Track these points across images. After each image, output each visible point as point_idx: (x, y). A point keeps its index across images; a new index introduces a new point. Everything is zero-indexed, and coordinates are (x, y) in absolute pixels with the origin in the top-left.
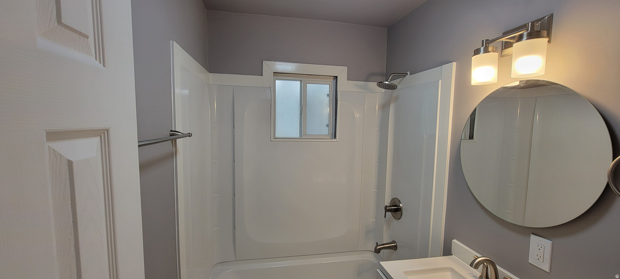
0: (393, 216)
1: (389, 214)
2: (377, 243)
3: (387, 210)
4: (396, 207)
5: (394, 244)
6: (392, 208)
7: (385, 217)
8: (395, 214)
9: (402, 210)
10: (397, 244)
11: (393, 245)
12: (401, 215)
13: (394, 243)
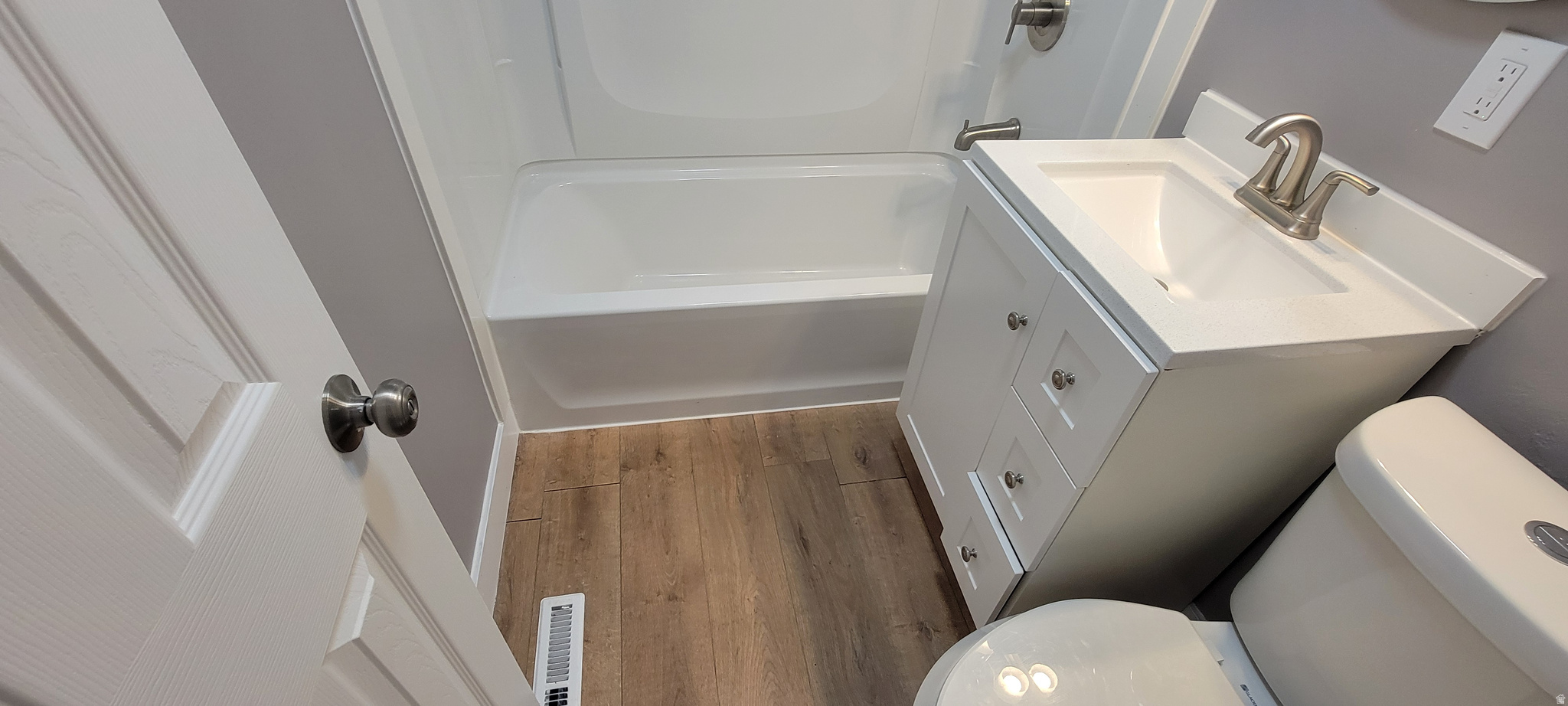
0: (1033, 42)
1: (1021, 30)
2: (967, 122)
3: (1019, 18)
4: (1050, 10)
5: (1013, 128)
6: (1036, 10)
7: (1008, 42)
8: (1039, 32)
9: (1066, 20)
10: (1022, 127)
11: (1009, 129)
12: (1059, 37)
13: (1013, 125)
